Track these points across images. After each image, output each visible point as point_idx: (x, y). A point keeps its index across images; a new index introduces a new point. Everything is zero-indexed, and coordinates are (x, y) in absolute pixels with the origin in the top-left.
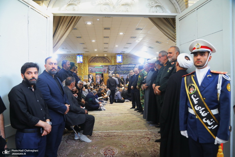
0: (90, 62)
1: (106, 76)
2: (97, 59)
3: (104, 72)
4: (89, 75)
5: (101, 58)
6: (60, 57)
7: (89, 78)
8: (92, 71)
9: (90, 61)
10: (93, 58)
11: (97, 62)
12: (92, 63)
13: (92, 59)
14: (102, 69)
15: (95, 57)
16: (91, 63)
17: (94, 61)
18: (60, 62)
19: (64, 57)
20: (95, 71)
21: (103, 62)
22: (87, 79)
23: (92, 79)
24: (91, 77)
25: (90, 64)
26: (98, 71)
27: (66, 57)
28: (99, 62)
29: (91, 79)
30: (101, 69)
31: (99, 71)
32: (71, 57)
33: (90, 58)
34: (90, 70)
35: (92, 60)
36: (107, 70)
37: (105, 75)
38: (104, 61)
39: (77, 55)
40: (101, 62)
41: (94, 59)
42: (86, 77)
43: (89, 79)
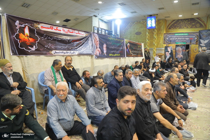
0: (170, 28)
1: (194, 49)
2: (181, 22)
3: (191, 42)
4: (166, 48)
5: (188, 22)
6: (128, 24)
7: (165, 52)
8: (171, 41)
9: (169, 26)
10: (174, 22)
11: (180, 28)
12: (173, 30)
13: (172, 23)
14: (187, 38)
15: (178, 20)
16: (170, 30)
17: (175, 27)
18: (127, 30)
19: (133, 23)
20: (174, 41)
21: (191, 28)
22: (163, 52)
23: (171, 54)
24: (169, 50)
25: (169, 32)
26: (179, 40)
27: (136, 23)
28: (183, 28)
29: (169, 53)
30: (185, 38)
31: (182, 40)
32: (141, 22)
33: (170, 22)
34: (167, 39)
35: (173, 25)
36: (196, 38)
37: (193, 47)
38: (193, 26)
39: (148, 18)
40: (188, 28)
41: (176, 24)
42: (161, 50)
43: (167, 53)
